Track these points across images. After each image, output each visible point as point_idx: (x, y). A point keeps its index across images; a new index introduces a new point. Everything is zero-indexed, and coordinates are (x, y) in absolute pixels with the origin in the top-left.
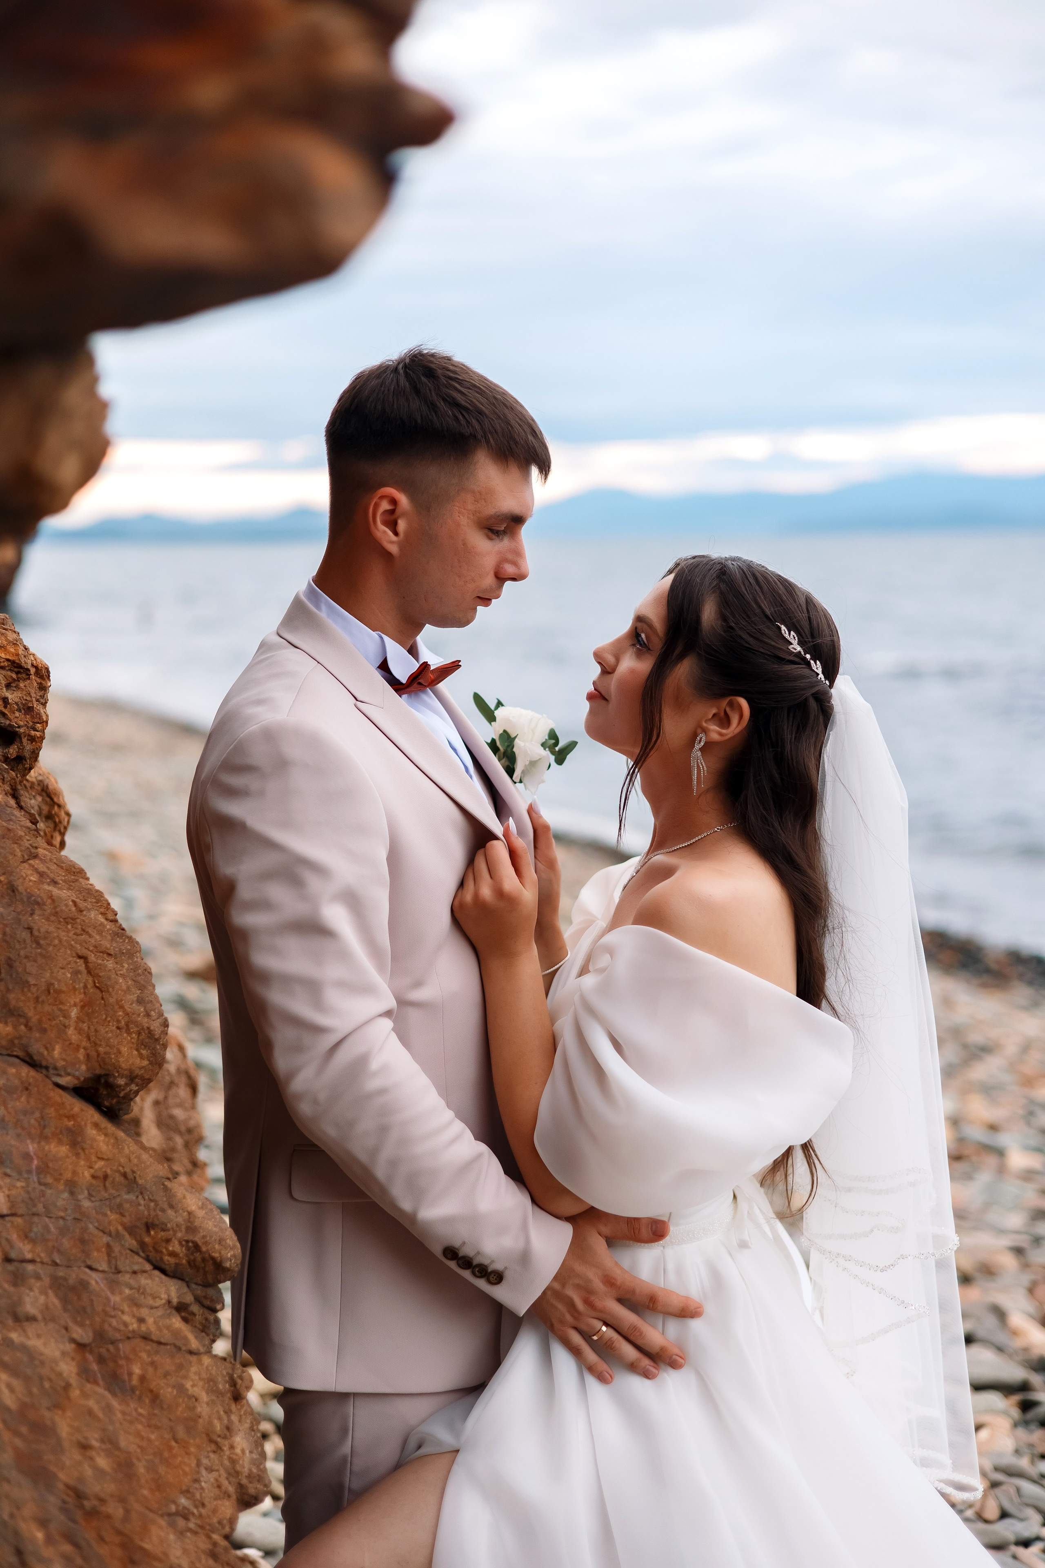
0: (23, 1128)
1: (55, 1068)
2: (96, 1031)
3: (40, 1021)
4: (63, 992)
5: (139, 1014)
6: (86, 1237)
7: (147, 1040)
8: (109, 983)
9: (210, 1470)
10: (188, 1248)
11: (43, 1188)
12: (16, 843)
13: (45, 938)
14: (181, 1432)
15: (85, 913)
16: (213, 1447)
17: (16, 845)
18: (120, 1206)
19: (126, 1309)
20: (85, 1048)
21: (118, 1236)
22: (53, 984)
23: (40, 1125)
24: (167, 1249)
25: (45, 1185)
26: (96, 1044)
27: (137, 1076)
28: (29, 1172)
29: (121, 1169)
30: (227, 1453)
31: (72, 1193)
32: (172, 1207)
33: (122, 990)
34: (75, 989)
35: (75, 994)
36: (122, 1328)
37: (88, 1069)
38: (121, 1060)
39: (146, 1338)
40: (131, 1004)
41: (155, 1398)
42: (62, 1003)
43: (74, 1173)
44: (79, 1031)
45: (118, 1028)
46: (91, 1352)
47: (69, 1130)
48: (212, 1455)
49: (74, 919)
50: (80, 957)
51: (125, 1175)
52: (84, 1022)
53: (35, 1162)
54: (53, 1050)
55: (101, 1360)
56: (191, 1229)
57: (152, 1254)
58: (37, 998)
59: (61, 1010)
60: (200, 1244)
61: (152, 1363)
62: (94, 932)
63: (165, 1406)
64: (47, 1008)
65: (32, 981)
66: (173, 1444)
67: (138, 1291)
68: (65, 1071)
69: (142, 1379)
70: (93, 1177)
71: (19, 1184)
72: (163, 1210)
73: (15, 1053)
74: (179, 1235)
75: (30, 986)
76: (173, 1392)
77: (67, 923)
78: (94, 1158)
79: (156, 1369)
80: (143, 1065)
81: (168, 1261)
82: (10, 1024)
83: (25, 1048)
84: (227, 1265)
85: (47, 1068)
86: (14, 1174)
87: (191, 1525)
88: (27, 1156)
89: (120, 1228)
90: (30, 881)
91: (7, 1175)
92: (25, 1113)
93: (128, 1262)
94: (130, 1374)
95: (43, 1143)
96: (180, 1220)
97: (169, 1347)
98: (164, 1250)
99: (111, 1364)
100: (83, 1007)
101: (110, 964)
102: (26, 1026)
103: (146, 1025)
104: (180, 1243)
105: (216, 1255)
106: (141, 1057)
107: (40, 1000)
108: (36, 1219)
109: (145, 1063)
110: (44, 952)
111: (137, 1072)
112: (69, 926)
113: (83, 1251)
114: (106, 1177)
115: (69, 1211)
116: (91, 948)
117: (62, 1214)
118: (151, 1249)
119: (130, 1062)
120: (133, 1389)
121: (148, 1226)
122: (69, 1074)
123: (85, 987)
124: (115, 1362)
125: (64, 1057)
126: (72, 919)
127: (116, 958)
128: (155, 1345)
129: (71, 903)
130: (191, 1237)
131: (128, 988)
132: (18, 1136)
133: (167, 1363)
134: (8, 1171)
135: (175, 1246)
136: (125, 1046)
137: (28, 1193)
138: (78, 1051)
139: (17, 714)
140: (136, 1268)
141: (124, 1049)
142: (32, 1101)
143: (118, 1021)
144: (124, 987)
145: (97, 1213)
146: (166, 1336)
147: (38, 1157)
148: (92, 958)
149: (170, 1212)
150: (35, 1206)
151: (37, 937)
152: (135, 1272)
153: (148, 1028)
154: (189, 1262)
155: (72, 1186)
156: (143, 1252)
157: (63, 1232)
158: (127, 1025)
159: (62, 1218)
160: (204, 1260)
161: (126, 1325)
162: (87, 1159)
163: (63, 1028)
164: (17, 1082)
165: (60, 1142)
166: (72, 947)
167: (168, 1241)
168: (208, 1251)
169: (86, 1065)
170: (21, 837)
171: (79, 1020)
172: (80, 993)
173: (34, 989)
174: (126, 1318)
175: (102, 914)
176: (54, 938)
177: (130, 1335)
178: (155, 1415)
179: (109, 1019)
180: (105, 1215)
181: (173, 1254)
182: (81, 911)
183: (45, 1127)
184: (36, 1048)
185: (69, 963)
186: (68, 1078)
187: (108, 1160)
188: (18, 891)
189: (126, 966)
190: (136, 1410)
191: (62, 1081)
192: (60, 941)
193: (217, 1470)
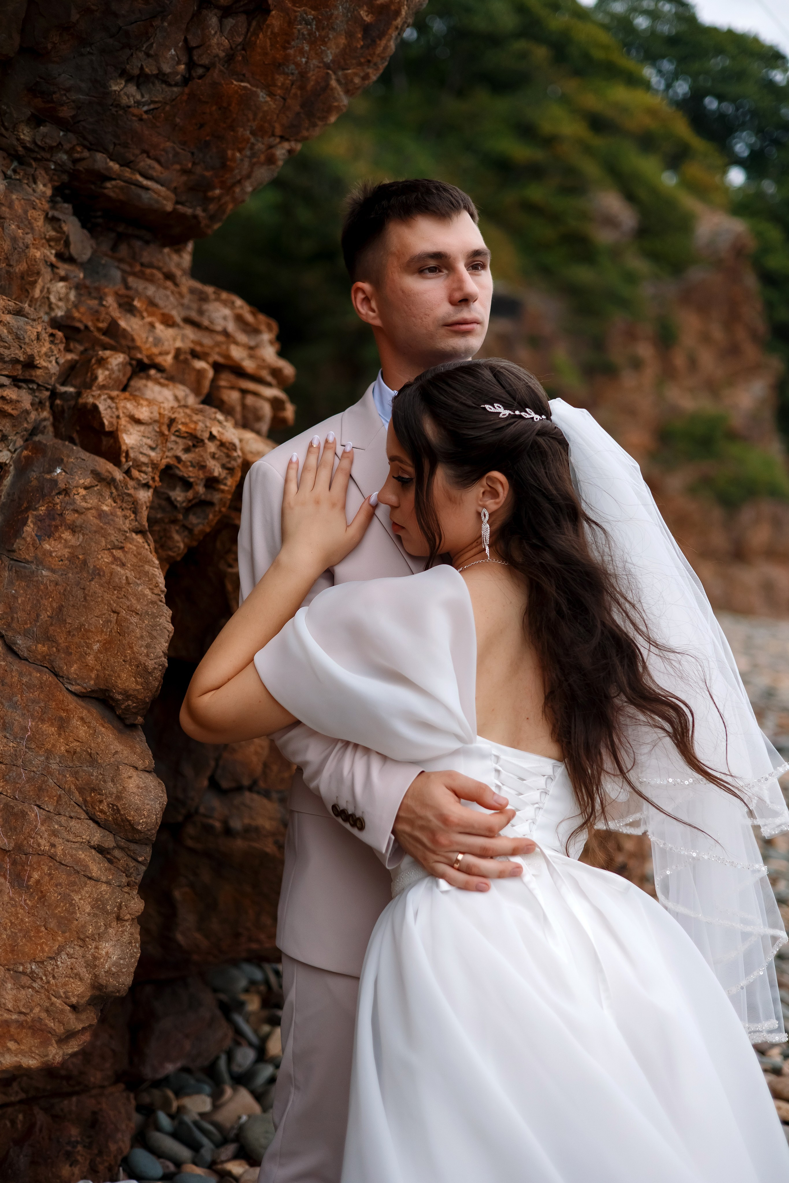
0: (28, 711)
1: (68, 678)
2: (108, 660)
3: (68, 647)
4: (92, 632)
5: (141, 654)
6: (44, 787)
7: (142, 672)
8: (126, 631)
9: (70, 956)
10: (113, 810)
11: (27, 750)
12: (104, 537)
13: (92, 596)
14: (52, 924)
15: (131, 585)
16: (81, 943)
17: (103, 538)
18: (77, 773)
19: (46, 835)
20: (96, 670)
21: (69, 792)
22: (84, 625)
23: (42, 711)
24: (99, 808)
25: (29, 748)
26: (105, 668)
27: (131, 695)
28: (22, 739)
29: (89, 750)
30: (92, 951)
31: (47, 758)
32: (113, 781)
33: (135, 637)
34: (102, 631)
35: (101, 635)
36: (35, 846)
37: (95, 684)
38: (119, 681)
39: (52, 857)
40: (141, 647)
41: (43, 897)
42: (88, 638)
43: (54, 746)
44: (97, 659)
45: (124, 661)
46: (9, 857)
47: (61, 718)
48: (77, 948)
49: (121, 588)
50: (114, 612)
51: (90, 754)
52: (102, 653)
53: (29, 733)
54: (71, 667)
55: (14, 863)
56: (119, 798)
57: (90, 809)
58: (69, 632)
59: (86, 643)
60: (120, 808)
61: (50, 874)
62: (133, 598)
63: (46, 904)
64: (76, 640)
65: (69, 621)
66: (43, 929)
67: (66, 828)
68: (76, 682)
69: (38, 882)
70: (67, 751)
71: (11, 744)
72: (105, 781)
73: (45, 665)
74: (109, 800)
75: (66, 623)
76: (58, 897)
77: (115, 590)
78: (71, 739)
79: (52, 879)
80: (137, 688)
81: (99, 816)
82: (46, 646)
83: (51, 662)
84: (139, 828)
85: (63, 677)
86: (11, 738)
87: (35, 985)
88: (25, 729)
89: (73, 787)
90: (104, 561)
91: (5, 737)
92: (33, 701)
93: (69, 809)
94: (30, 877)
95: (39, 723)
96: (114, 790)
97: (68, 868)
98: (97, 808)
99: (20, 867)
100: (104, 644)
101: (134, 620)
102: (56, 648)
103: (143, 661)
104: (108, 805)
105: (130, 818)
106: (137, 683)
107: (72, 634)
108: (14, 768)
109: (139, 687)
110: (87, 604)
111: (131, 692)
112: (115, 592)
113: (37, 795)
114: (75, 753)
115: (40, 769)
116: (124, 607)
117: (35, 770)
118: (90, 805)
119: (126, 684)
120: (28, 887)
121: (93, 790)
122: (78, 685)
123: (111, 631)
124: (23, 866)
125: (77, 672)
126: (119, 587)
127: (141, 616)
128: (57, 864)
129: (124, 578)
130: (115, 803)
131: (142, 637)
132: (23, 715)
133: (62, 877)
134: (8, 735)
135: (104, 807)
136: (125, 673)
137: (16, 751)
138: (92, 671)
139: (191, 469)
140: (72, 814)
141: (124, 676)
142: (42, 696)
143: (126, 656)
144: (138, 635)
145: (59, 774)
146: (68, 860)
147: (32, 731)
148: (123, 613)
149: (110, 784)
150: (16, 760)
151: (86, 594)
152: (71, 818)
153: (145, 664)
154: (113, 819)
155: (49, 754)
156: (85, 806)
157: (29, 780)
158: (131, 659)
159: (34, 771)
160: (122, 820)
161: (39, 845)
162: (66, 739)
163: (85, 655)
164: (36, 682)
165: (52, 725)
166: (110, 605)
167: (101, 802)
168: (125, 814)
169: (95, 681)
170: (109, 534)
171: (99, 651)
172: (106, 635)
173: (68, 626)
174: (42, 842)
175: (150, 589)
176: (99, 597)
177: (40, 853)
178: (37, 907)
179: (119, 654)
180: (65, 776)
181: (101, 811)
182: (129, 584)
183: (45, 713)
184: (60, 664)
185: (104, 614)
186: (78, 687)
187: (82, 742)
188: (87, 565)
189: (146, 622)
190: (25, 900)
191: (70, 687)
192: (103, 600)
193: (77, 959)
